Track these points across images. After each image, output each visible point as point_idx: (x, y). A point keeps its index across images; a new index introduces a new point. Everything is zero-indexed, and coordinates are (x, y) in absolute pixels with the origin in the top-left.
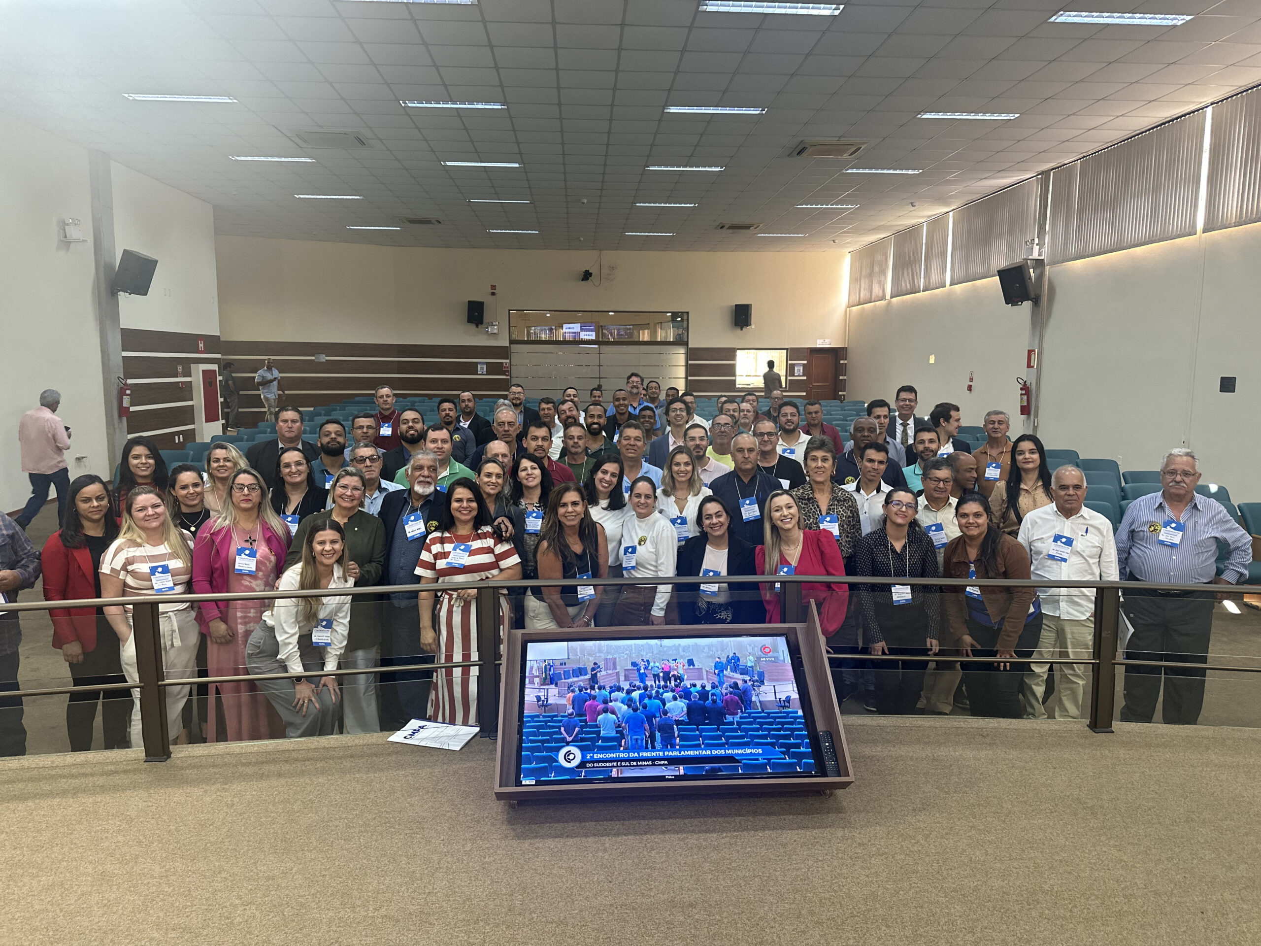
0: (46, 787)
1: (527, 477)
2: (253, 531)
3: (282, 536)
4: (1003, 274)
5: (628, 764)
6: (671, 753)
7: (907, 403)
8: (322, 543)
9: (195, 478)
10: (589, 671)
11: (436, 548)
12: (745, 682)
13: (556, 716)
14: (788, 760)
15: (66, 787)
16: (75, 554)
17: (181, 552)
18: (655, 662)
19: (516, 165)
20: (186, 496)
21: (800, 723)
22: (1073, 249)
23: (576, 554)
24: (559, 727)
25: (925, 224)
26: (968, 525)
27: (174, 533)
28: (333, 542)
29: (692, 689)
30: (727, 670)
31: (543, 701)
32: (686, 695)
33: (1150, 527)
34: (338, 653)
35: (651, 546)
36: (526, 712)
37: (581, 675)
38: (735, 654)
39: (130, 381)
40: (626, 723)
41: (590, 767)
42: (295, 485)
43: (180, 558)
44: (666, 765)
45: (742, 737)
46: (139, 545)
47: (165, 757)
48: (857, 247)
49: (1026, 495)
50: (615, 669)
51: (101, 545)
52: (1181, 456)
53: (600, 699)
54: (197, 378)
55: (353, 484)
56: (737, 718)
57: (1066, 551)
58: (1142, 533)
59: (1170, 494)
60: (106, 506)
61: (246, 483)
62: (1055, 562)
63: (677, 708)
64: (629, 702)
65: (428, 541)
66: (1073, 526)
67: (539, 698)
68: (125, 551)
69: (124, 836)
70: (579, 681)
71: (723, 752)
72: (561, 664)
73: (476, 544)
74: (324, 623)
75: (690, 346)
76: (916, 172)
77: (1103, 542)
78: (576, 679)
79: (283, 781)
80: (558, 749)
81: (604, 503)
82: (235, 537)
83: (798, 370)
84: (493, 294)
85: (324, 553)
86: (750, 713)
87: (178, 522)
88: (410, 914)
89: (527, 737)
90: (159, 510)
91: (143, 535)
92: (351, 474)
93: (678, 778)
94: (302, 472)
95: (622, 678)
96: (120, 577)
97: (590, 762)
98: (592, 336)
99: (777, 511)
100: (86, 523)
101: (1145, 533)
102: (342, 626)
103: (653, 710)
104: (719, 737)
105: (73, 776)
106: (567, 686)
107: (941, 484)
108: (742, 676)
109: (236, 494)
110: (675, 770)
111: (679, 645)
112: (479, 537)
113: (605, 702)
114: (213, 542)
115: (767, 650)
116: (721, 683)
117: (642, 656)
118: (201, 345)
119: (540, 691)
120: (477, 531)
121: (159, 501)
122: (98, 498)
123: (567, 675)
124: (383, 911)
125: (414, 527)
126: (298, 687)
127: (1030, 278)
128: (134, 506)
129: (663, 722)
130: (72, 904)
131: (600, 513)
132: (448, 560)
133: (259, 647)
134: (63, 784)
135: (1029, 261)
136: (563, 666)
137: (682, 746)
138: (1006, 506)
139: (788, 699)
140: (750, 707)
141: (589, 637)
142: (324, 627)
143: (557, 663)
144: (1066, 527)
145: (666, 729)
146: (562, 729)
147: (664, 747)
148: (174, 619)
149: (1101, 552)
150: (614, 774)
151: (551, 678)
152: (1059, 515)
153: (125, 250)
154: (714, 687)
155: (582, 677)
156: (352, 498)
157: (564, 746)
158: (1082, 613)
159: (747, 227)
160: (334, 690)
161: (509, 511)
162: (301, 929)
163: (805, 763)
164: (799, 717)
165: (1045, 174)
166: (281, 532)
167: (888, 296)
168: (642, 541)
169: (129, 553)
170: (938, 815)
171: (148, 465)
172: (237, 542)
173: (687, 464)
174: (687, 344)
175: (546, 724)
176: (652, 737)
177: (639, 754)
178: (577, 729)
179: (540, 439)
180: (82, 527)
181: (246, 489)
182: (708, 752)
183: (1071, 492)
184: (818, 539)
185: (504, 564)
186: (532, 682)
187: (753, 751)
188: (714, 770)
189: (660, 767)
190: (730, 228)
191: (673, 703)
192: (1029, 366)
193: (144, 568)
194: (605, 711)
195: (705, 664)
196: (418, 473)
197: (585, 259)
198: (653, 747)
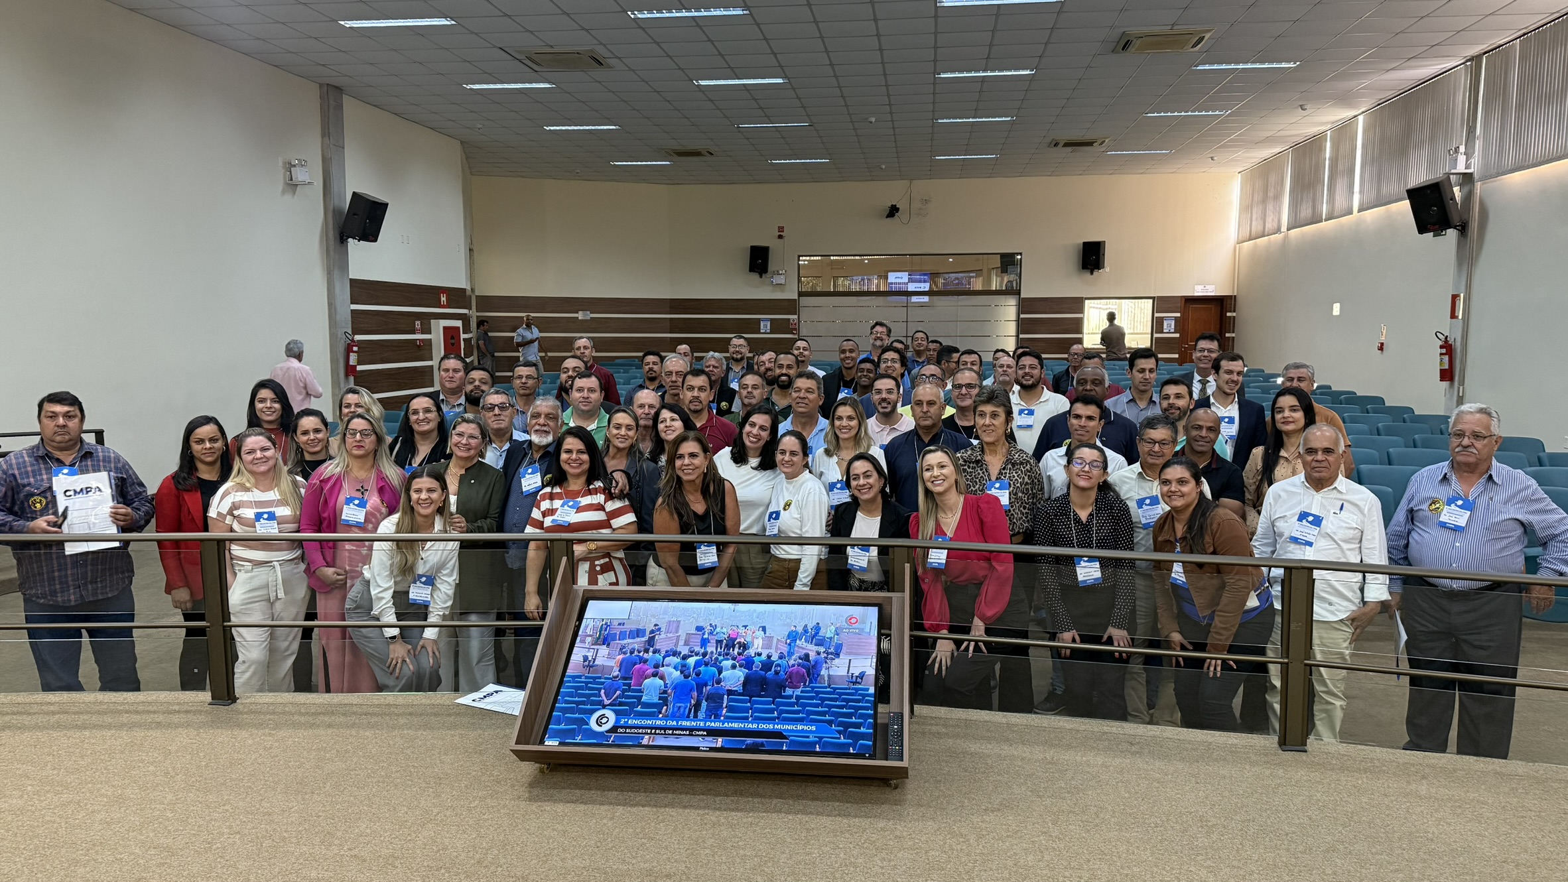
0: (108, 719)
1: (665, 429)
2: (367, 480)
3: (398, 487)
4: (1415, 195)
5: (663, 732)
6: (713, 724)
7: (1206, 353)
8: (419, 491)
9: (316, 424)
10: (648, 633)
11: (545, 505)
12: (819, 653)
13: (600, 678)
14: (842, 740)
15: (126, 721)
16: (186, 497)
17: (290, 500)
18: (722, 628)
19: (780, 81)
20: (306, 443)
21: (867, 701)
22: (1509, 160)
23: (695, 513)
24: (599, 690)
25: (1329, 132)
26: (1170, 494)
27: (286, 480)
28: (430, 490)
29: (757, 659)
30: (801, 640)
31: (590, 661)
32: (748, 664)
33: (1431, 505)
34: (441, 613)
35: (796, 512)
36: (569, 672)
37: (638, 636)
38: (818, 624)
39: (358, 337)
40: (672, 690)
41: (621, 733)
42: (425, 434)
43: (288, 505)
44: (705, 735)
45: (797, 712)
46: (248, 490)
47: (230, 701)
48: (1247, 165)
49: (1285, 463)
50: (677, 632)
51: (209, 489)
52: (1471, 412)
53: (651, 663)
54: (436, 335)
55: (470, 431)
56: (798, 692)
57: (1311, 533)
58: (1421, 513)
59: (1458, 463)
60: (219, 449)
61: (360, 428)
62: (1298, 546)
63: (734, 677)
64: (683, 669)
65: (538, 498)
66: (1323, 500)
67: (586, 658)
68: (232, 495)
69: (156, 767)
70: (634, 643)
71: (771, 727)
72: (620, 624)
73: (586, 501)
74: (424, 579)
75: (1022, 296)
76: (1291, 65)
77: (1363, 522)
78: (630, 641)
79: (330, 731)
80: (592, 712)
81: (754, 462)
82: (345, 486)
83: (1169, 326)
84: (780, 237)
85: (420, 502)
86: (813, 688)
87: (299, 470)
88: (380, 856)
89: (563, 697)
90: (268, 454)
91: (252, 480)
92: (468, 421)
93: (712, 749)
94: (431, 420)
95: (681, 643)
96: (226, 522)
97: (622, 727)
98: (925, 287)
99: (928, 470)
100: (200, 466)
101: (1424, 513)
102: (447, 584)
103: (706, 678)
104: (772, 711)
105: (137, 712)
106: (619, 646)
107: (1157, 448)
108: (817, 647)
109: (349, 439)
110: (712, 742)
111: (755, 611)
112: (590, 492)
113: (656, 666)
114: (322, 489)
115: (853, 621)
116: (790, 654)
117: (710, 620)
118: (443, 299)
119: (588, 651)
120: (588, 486)
121: (269, 444)
122: (212, 440)
123: (623, 636)
124: (353, 853)
125: (531, 480)
126: (391, 647)
127: (1453, 198)
128: (244, 449)
129: (713, 692)
130: (78, 819)
131: (748, 474)
132: (555, 517)
133: (356, 601)
134: (125, 718)
135: (1451, 176)
136: (621, 627)
137: (727, 718)
138: (1259, 478)
139: (862, 675)
140: (816, 680)
141: (658, 597)
142: (424, 583)
143: (615, 623)
144: (1316, 502)
145: (715, 699)
146: (603, 691)
147: (708, 717)
148: (278, 568)
149: (1362, 536)
150: (645, 742)
151: (605, 638)
152: (1308, 488)
153: (354, 192)
154: (781, 657)
155: (638, 639)
156: (468, 447)
157: (599, 709)
158: (1332, 613)
159: (1090, 144)
160: (434, 653)
161: (641, 467)
162: (270, 859)
163: (861, 744)
164: (869, 695)
165: (1476, 59)
166: (397, 483)
167: (1284, 228)
168: (787, 505)
169: (236, 497)
170: (1010, 818)
171: (273, 410)
172: (347, 491)
173: (850, 418)
174: (1019, 294)
175: (586, 685)
176: (697, 706)
177: (677, 723)
178: (618, 692)
179: (696, 389)
180: (196, 469)
181: (358, 434)
182: (755, 726)
183: (1320, 456)
184: (978, 506)
185: (617, 522)
186: (583, 641)
187: (806, 728)
188: (755, 744)
189: (696, 738)
190: (1067, 145)
191: (731, 671)
192: (1453, 316)
193: (249, 513)
194: (655, 675)
195: (779, 633)
196: (534, 421)
197: (891, 192)
198: (696, 716)
